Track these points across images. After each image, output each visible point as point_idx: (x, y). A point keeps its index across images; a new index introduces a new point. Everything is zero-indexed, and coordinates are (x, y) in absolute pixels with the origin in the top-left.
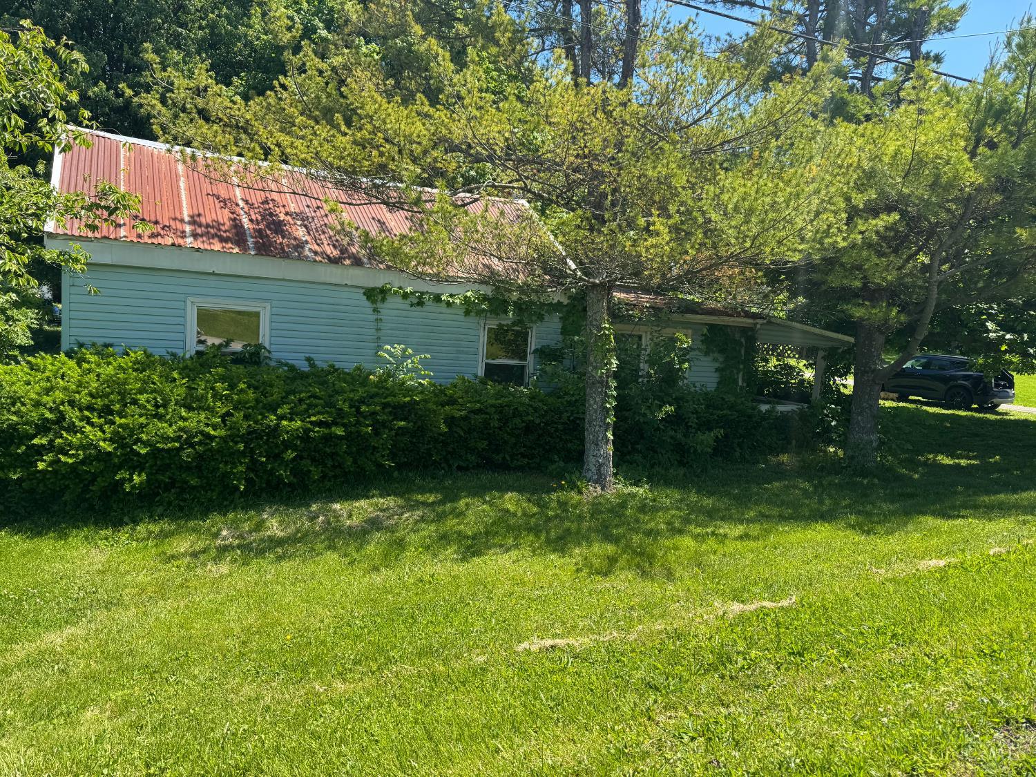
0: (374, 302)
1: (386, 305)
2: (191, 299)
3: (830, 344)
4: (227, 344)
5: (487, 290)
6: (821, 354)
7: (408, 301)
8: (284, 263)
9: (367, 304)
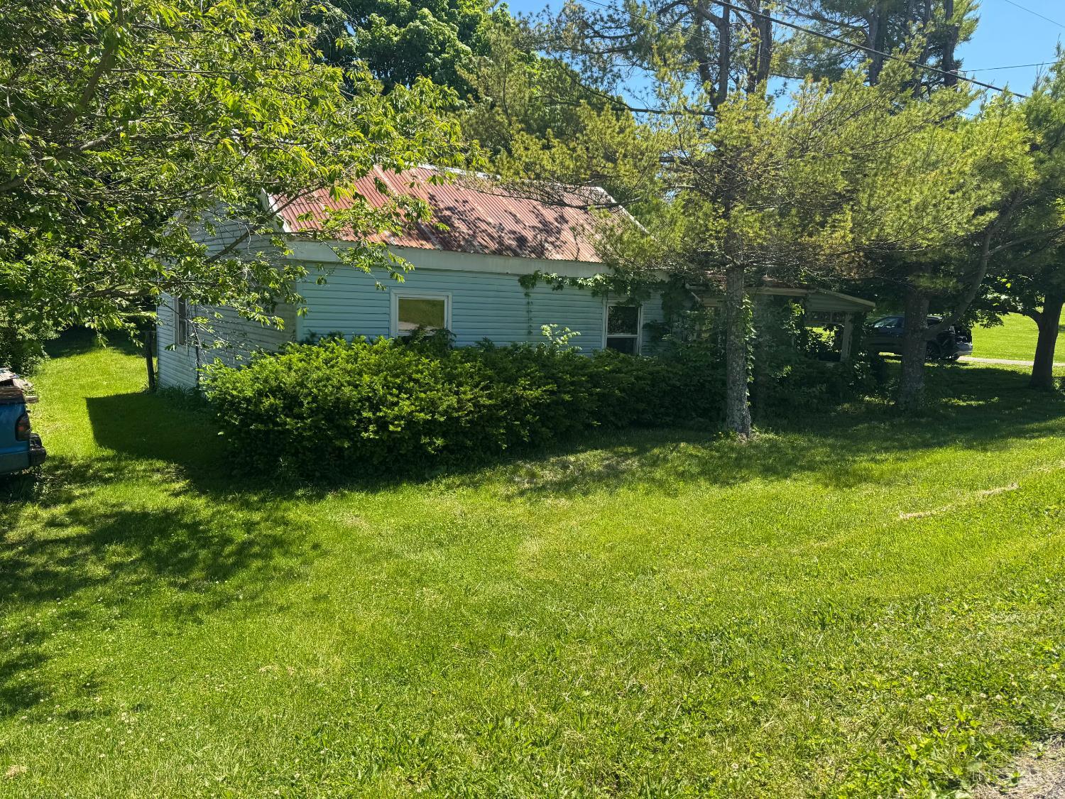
0: (527, 287)
1: (536, 289)
2: (394, 291)
3: (855, 309)
4: (421, 328)
5: (611, 273)
6: (848, 317)
7: (552, 286)
8: (463, 256)
9: (521, 289)
